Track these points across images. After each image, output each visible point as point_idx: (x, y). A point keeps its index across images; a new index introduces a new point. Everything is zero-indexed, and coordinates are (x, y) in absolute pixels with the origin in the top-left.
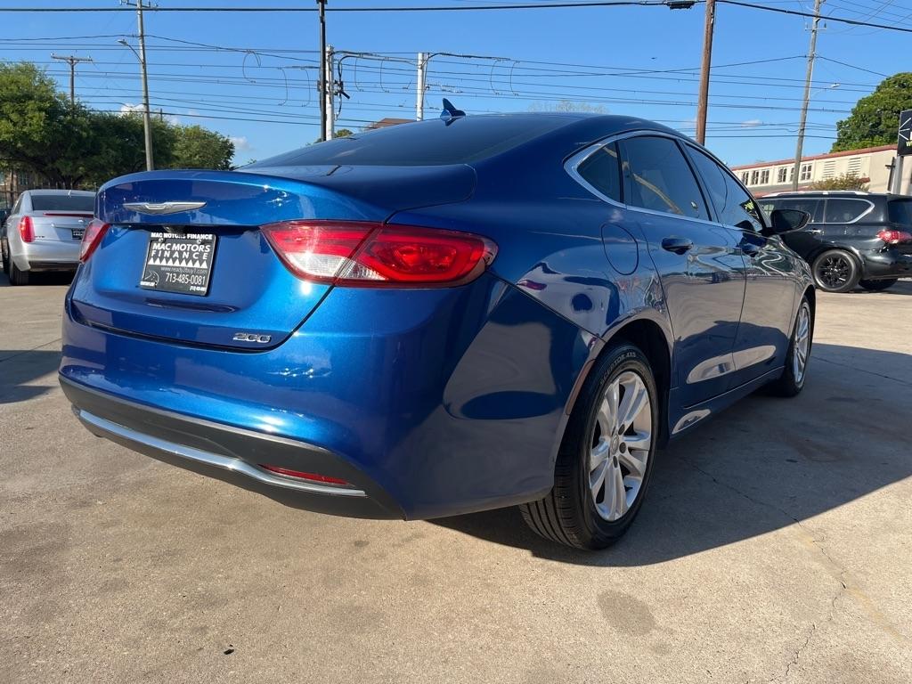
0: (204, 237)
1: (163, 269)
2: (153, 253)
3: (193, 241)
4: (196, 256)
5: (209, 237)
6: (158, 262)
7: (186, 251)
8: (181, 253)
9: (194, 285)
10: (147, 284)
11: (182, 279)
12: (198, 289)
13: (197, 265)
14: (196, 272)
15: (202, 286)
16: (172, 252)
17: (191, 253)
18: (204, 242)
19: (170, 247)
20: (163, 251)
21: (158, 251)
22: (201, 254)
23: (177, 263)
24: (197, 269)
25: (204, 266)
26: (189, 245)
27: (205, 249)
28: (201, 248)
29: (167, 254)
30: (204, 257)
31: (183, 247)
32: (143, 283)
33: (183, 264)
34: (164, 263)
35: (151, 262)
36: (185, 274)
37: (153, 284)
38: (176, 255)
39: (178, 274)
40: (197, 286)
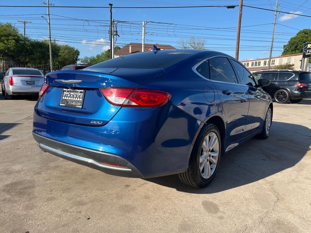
0: (81, 91)
1: (67, 100)
2: (64, 95)
3: (77, 92)
5: (83, 91)
6: (66, 98)
7: (75, 95)
8: (73, 95)
9: (77, 105)
10: (62, 105)
11: (74, 103)
12: (79, 107)
14: (78, 101)
15: (80, 106)
16: (70, 95)
17: (77, 95)
18: (81, 92)
19: (70, 93)
20: (67, 95)
21: (66, 95)
22: (80, 96)
23: (72, 99)
24: (79, 100)
25: (81, 99)
27: (81, 94)
29: (69, 96)
30: (81, 97)
31: (74, 94)
32: (61, 104)
33: (74, 99)
34: (68, 98)
35: (63, 98)
36: (75, 102)
37: (64, 105)
38: (72, 96)
39: (72, 102)
40: (79, 106)
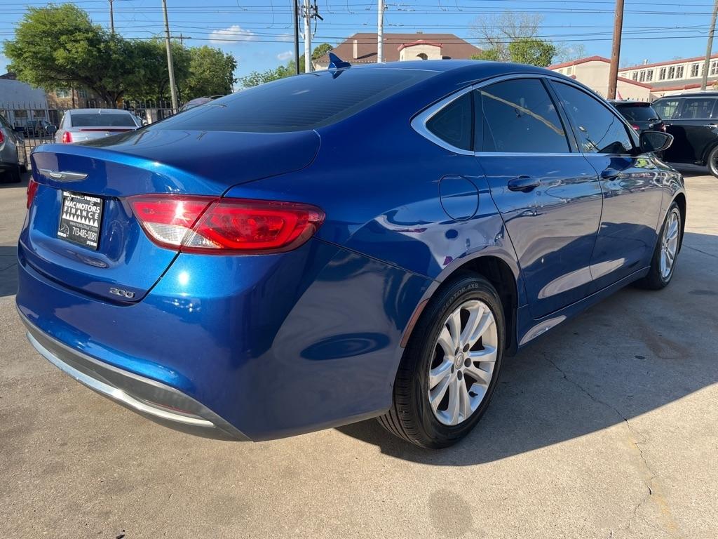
0: (95, 199)
1: (71, 223)
2: (65, 209)
3: (88, 203)
4: (91, 215)
5: (98, 200)
6: (68, 218)
8: (81, 211)
9: (90, 239)
10: (62, 234)
11: (82, 233)
12: (92, 243)
13: (91, 223)
14: (89, 229)
15: (94, 241)
16: (77, 210)
17: (88, 212)
18: (95, 204)
19: (75, 205)
20: (71, 209)
21: (68, 207)
22: (94, 213)
23: (79, 220)
25: (96, 225)
26: (87, 205)
27: (96, 210)
28: (94, 209)
29: (73, 211)
30: (96, 217)
32: (59, 233)
33: (83, 221)
34: (71, 218)
35: (64, 217)
36: (85, 229)
37: (65, 235)
38: (79, 213)
39: (80, 229)
40: (92, 241)
